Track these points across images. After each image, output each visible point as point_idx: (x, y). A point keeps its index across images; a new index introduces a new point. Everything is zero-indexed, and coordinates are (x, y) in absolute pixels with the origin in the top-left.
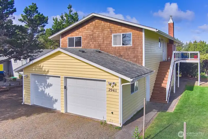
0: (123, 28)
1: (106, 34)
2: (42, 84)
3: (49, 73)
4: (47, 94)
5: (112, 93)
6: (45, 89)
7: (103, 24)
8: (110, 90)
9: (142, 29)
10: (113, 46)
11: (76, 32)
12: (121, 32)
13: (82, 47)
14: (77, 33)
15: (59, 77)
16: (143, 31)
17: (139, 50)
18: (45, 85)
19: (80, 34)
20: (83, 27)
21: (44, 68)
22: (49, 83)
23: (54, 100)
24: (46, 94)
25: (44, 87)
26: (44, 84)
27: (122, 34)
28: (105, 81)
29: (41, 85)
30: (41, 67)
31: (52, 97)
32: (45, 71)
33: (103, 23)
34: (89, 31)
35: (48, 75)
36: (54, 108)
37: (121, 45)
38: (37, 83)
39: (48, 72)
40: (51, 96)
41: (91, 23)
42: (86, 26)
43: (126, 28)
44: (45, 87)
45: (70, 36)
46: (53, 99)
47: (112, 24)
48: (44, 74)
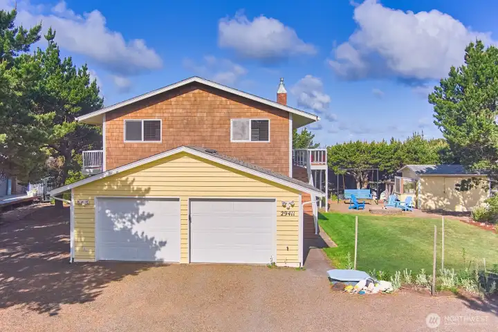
0: (253, 110)
1: (218, 119)
2: (125, 215)
3: (151, 193)
4: (140, 234)
5: (288, 218)
6: (132, 223)
7: (213, 99)
8: (284, 214)
9: (288, 112)
10: (232, 141)
11: (148, 110)
12: (248, 117)
13: (161, 141)
14: (150, 111)
15: (178, 200)
16: (291, 117)
17: (283, 149)
18: (133, 216)
19: (157, 115)
20: (166, 102)
21: (135, 184)
22: (144, 213)
23: (157, 244)
24: (136, 234)
25: (130, 221)
26: (130, 215)
27: (250, 120)
28: (274, 200)
29: (122, 217)
30: (128, 183)
31: (152, 239)
32: (139, 190)
33: (211, 96)
34: (181, 111)
35: (147, 197)
36: (156, 259)
37: (250, 141)
38: (109, 215)
39: (148, 191)
40: (149, 238)
41: (184, 95)
42: (172, 99)
43: (259, 111)
44: (134, 221)
45: (130, 117)
46: (154, 243)
47: (232, 102)
48: (137, 197)
